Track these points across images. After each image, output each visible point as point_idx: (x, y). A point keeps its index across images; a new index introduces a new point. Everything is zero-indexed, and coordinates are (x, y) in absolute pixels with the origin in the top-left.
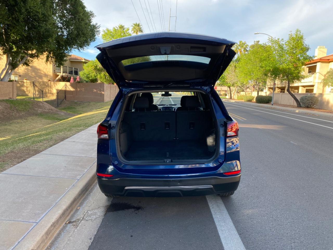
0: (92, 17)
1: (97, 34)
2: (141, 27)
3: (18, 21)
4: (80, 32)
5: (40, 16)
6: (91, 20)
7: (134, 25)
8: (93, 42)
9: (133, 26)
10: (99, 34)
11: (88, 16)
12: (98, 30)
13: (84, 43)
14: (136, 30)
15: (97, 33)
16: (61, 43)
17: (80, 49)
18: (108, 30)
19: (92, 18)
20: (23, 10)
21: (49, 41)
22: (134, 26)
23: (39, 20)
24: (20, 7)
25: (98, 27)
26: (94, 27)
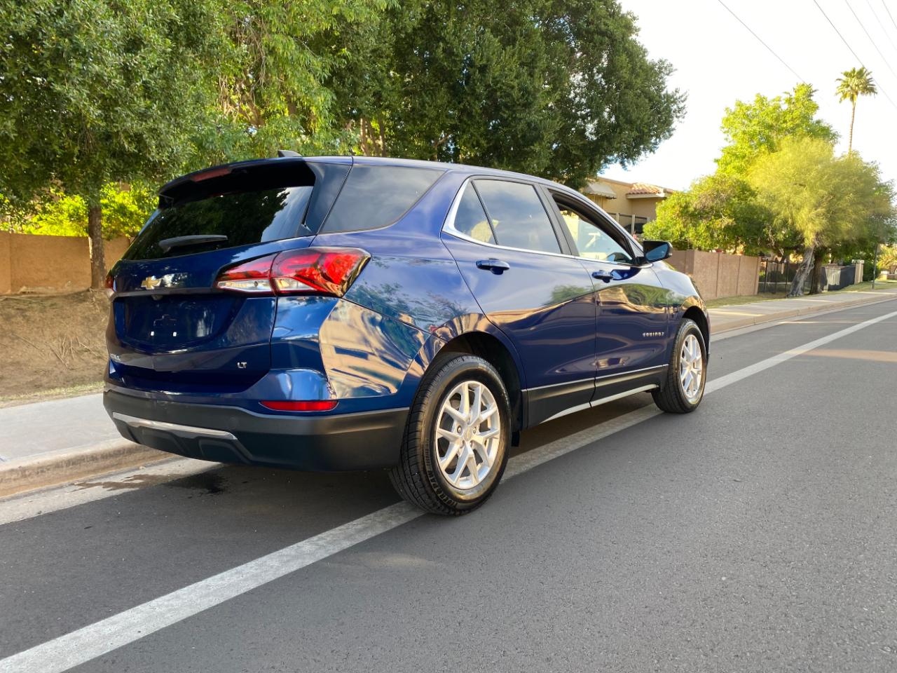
0: (668, 74)
1: (677, 117)
2: (868, 77)
3: (470, 115)
4: (621, 118)
5: (516, 94)
6: (663, 83)
7: (846, 74)
8: (666, 141)
9: (840, 80)
10: (684, 118)
11: (653, 74)
12: (681, 105)
13: (637, 146)
14: (849, 88)
15: (678, 115)
16: (573, 152)
17: (626, 163)
18: (740, 105)
19: (666, 77)
20: (481, 90)
21: (534, 152)
22: (844, 78)
23: (514, 106)
24: (474, 82)
25: (683, 99)
26: (670, 99)
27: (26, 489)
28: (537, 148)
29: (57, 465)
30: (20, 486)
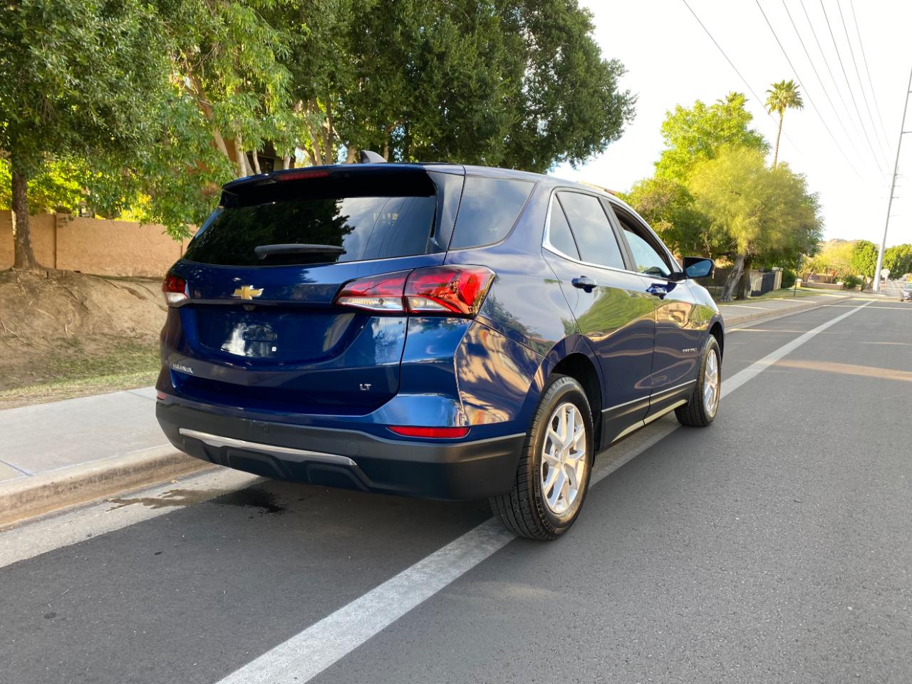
0: (619, 75)
1: (627, 119)
2: (796, 91)
3: (425, 103)
4: (575, 116)
5: (473, 85)
6: (614, 83)
7: (776, 86)
8: (615, 142)
9: (770, 91)
10: (633, 120)
11: (605, 73)
12: (631, 107)
13: (587, 146)
14: (778, 100)
15: (628, 116)
16: (526, 148)
17: (576, 163)
19: (617, 77)
20: (437, 77)
21: (488, 145)
22: (774, 90)
23: (470, 97)
24: (431, 70)
25: (633, 101)
26: (621, 100)
27: (59, 506)
28: (492, 141)
29: (90, 480)
30: (53, 504)
